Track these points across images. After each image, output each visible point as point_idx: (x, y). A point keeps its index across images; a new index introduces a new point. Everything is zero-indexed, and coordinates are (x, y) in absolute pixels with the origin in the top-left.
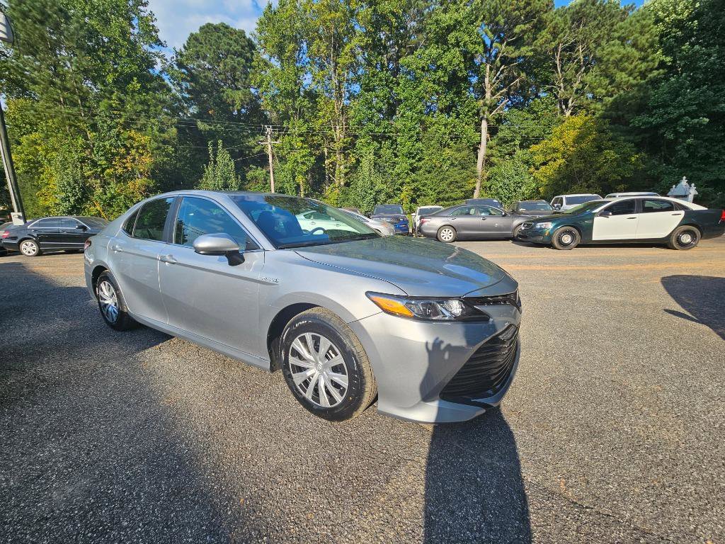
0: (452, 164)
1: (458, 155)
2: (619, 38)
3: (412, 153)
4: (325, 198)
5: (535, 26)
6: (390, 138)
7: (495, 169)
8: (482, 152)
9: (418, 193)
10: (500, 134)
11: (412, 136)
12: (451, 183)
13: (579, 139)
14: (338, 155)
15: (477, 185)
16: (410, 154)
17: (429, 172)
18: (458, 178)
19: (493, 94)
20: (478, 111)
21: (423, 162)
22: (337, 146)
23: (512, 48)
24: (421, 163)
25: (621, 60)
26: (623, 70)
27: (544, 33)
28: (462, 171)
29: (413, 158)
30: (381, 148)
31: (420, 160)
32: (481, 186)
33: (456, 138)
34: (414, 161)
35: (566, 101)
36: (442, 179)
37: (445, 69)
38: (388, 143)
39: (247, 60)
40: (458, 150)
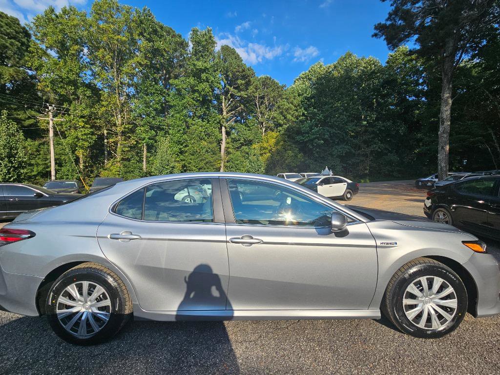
0: (207, 151)
1: (210, 146)
2: (286, 98)
3: (181, 142)
4: (105, 170)
5: (246, 83)
6: (163, 129)
7: (231, 156)
8: (223, 146)
9: (185, 169)
10: (233, 136)
11: (180, 130)
12: (207, 163)
13: (277, 144)
14: (119, 137)
15: (222, 165)
16: (179, 142)
17: (193, 155)
18: (212, 160)
19: (227, 113)
20: (220, 121)
21: (188, 148)
22: (119, 129)
23: (236, 91)
24: (186, 149)
25: (288, 109)
26: (290, 114)
27: (251, 87)
28: (213, 156)
29: (182, 145)
30: (156, 135)
31: (186, 146)
32: (224, 166)
33: (208, 135)
34: (182, 147)
35: (262, 123)
36: (201, 160)
37: (200, 93)
38: (162, 133)
39: (23, 44)
40: (210, 143)
